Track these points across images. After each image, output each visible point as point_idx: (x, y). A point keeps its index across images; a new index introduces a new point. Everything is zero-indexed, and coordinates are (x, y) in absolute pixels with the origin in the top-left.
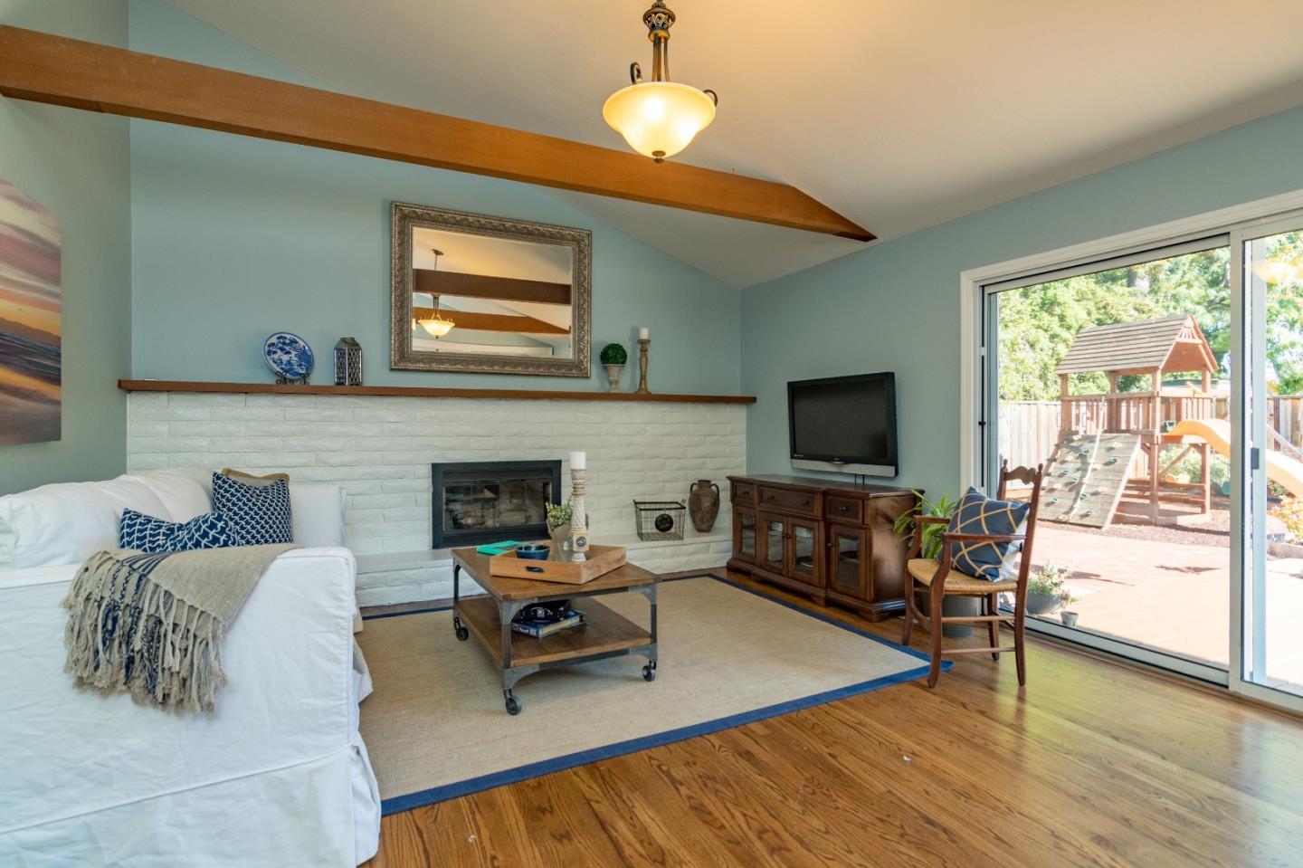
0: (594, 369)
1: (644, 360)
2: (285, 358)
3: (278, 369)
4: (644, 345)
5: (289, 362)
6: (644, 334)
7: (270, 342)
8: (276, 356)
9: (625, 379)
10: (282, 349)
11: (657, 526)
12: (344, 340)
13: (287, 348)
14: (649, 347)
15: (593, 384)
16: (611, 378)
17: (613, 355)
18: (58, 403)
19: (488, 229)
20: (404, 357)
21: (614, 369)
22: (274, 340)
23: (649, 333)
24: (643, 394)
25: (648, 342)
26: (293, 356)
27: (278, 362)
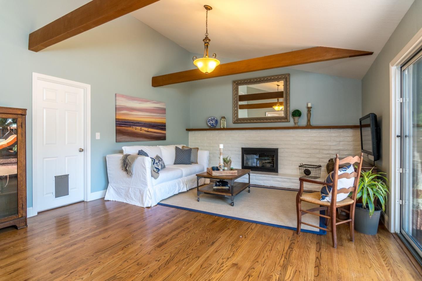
0: (291, 119)
1: (309, 114)
2: (212, 122)
3: (210, 125)
4: (309, 109)
5: (213, 123)
6: (309, 105)
7: (209, 119)
8: (210, 122)
9: (302, 121)
10: (211, 121)
11: (305, 173)
13: (213, 120)
15: (291, 123)
16: (295, 122)
17: (297, 114)
18: (165, 134)
19: (261, 81)
20: (237, 120)
21: (297, 118)
22: (210, 119)
23: (312, 105)
24: (309, 126)
25: (311, 108)
26: (214, 122)
27: (210, 124)
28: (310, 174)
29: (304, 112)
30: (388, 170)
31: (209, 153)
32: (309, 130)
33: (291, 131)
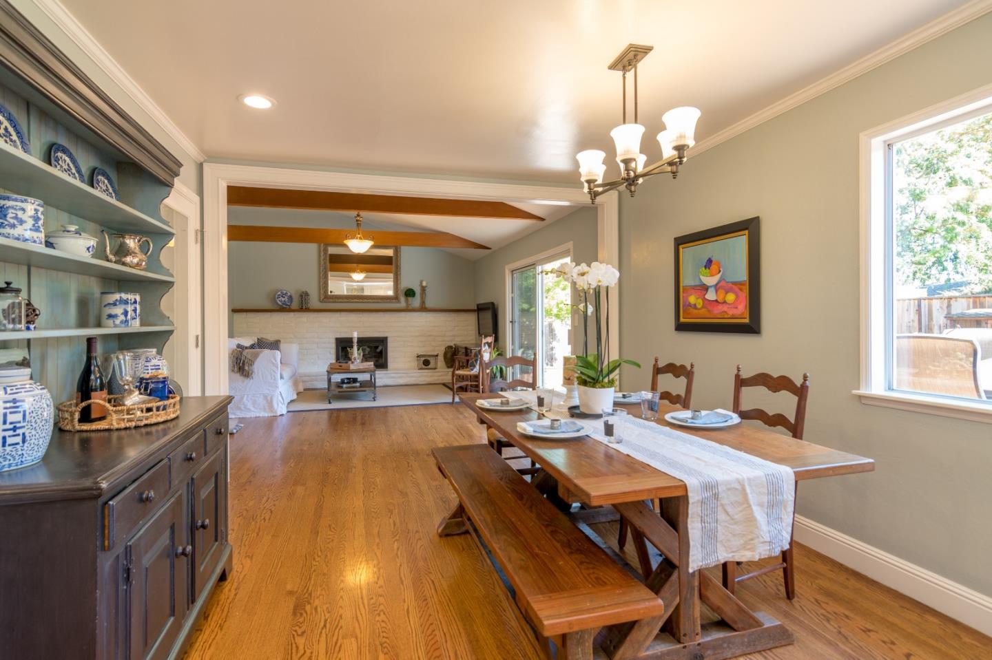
0: (402, 299)
1: (424, 295)
2: (283, 299)
3: (281, 304)
4: (424, 289)
5: (285, 301)
6: (424, 284)
7: (277, 294)
9: (416, 302)
10: (282, 296)
11: (424, 364)
12: (303, 292)
14: (426, 289)
15: (403, 304)
16: (408, 303)
17: (410, 293)
20: (327, 297)
21: (410, 299)
22: (279, 293)
23: (427, 283)
24: (423, 309)
25: (426, 287)
26: (286, 299)
27: (281, 301)
28: (428, 365)
29: (418, 291)
30: (505, 348)
31: (300, 349)
32: (424, 314)
33: (403, 314)
